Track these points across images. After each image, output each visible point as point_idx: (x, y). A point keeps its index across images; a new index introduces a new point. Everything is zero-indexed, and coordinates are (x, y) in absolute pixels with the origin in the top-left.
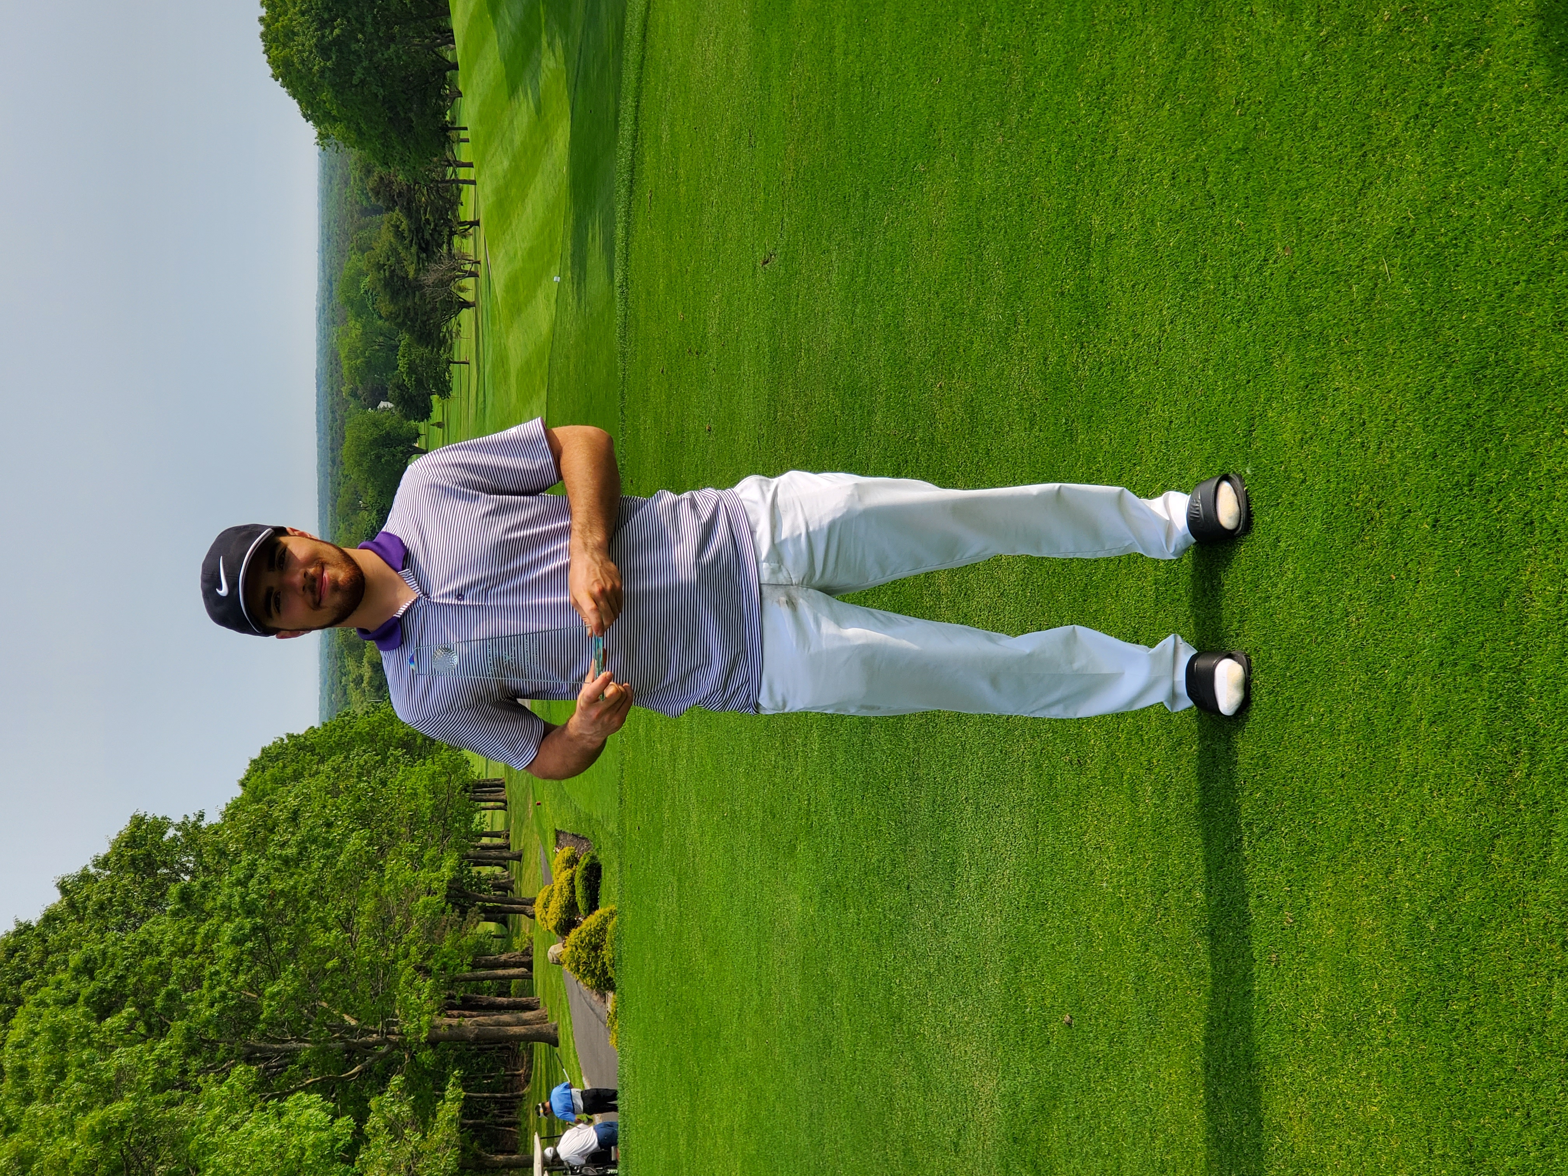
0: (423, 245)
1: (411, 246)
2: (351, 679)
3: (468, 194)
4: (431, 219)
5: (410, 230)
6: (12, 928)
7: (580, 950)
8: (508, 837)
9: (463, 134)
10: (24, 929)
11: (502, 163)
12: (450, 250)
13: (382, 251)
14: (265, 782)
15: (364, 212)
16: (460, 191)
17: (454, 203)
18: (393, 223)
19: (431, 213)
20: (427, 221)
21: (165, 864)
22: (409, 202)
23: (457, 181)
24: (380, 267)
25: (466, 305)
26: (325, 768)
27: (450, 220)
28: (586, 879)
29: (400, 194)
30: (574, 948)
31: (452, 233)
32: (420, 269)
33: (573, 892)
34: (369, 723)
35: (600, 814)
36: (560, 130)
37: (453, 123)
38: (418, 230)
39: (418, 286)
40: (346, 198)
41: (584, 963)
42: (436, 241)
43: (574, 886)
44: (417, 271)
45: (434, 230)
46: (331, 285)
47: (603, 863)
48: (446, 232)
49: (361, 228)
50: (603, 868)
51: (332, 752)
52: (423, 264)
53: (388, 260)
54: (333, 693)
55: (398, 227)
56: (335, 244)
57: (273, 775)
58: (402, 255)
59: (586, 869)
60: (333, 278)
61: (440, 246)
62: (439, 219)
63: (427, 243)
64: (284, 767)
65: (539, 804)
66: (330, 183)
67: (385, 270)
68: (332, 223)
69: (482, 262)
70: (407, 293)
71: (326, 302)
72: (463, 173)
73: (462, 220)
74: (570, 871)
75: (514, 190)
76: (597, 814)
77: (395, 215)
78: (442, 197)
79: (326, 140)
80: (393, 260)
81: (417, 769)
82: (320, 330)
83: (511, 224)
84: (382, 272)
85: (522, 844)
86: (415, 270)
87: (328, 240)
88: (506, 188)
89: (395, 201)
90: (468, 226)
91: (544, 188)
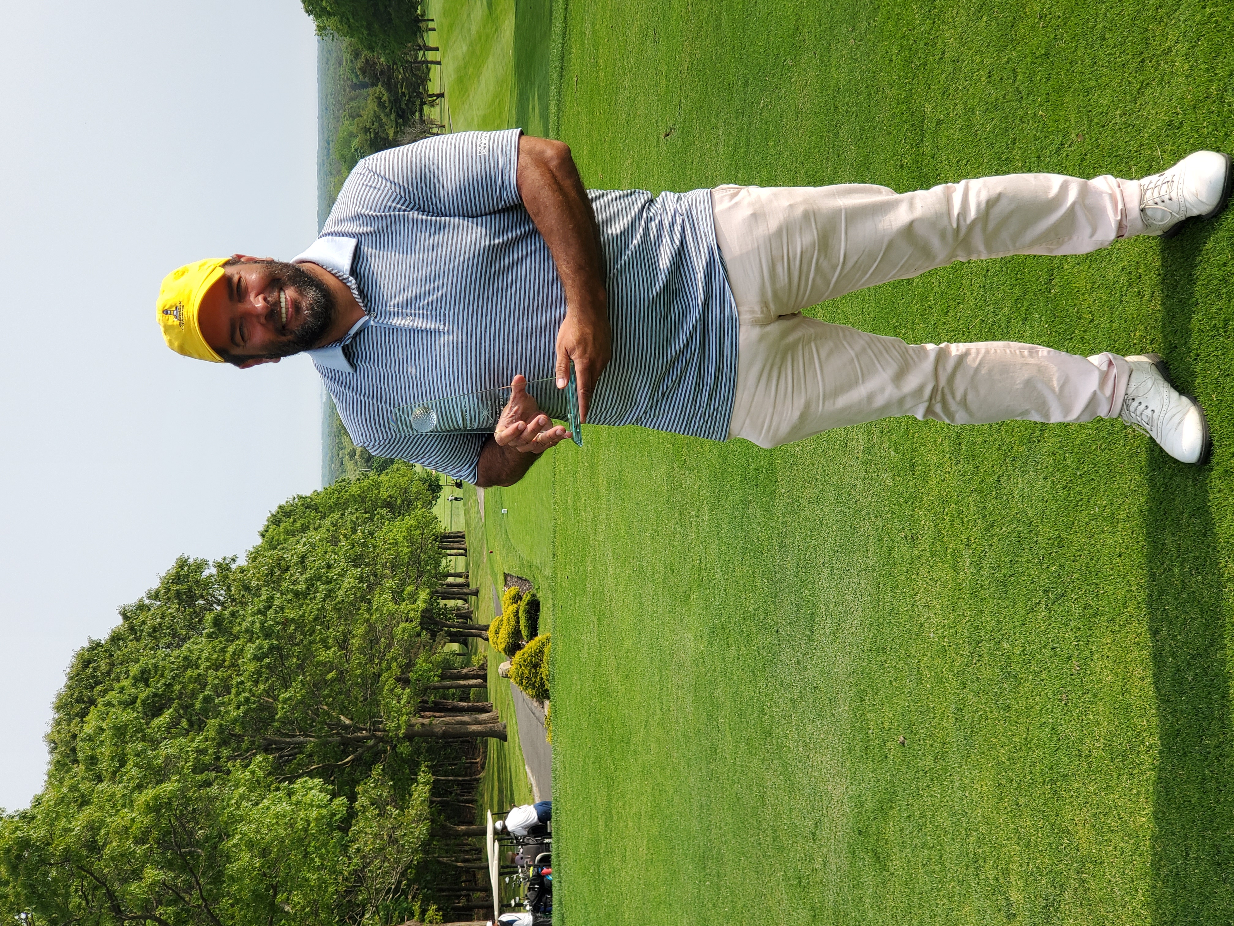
0: (400, 113)
1: (391, 114)
2: (346, 453)
3: (435, 72)
4: (406, 92)
5: (390, 101)
6: (86, 645)
7: (523, 668)
8: (467, 577)
9: (431, 25)
10: (95, 646)
11: (461, 47)
12: (421, 117)
13: (368, 117)
14: (279, 534)
15: (354, 87)
16: (429, 70)
17: (424, 79)
18: (376, 95)
19: (407, 87)
20: (403, 93)
21: (202, 597)
22: (390, 78)
23: (427, 62)
24: (367, 130)
26: (327, 522)
27: (421, 93)
28: (527, 612)
29: (382, 73)
30: (519, 666)
31: (423, 104)
32: (398, 132)
33: (518, 622)
34: (360, 488)
35: (538, 561)
36: (507, 22)
37: (423, 15)
38: (396, 101)
40: (340, 75)
41: (527, 677)
42: (411, 109)
43: (518, 618)
44: (396, 133)
45: (409, 101)
46: (328, 144)
47: (541, 600)
48: (418, 102)
49: (352, 99)
50: (541, 603)
51: (331, 510)
52: (400, 128)
53: (373, 125)
54: (332, 463)
55: (380, 98)
56: (332, 112)
57: (285, 528)
58: (384, 121)
59: (528, 604)
60: (330, 139)
61: (413, 114)
62: (413, 92)
63: (403, 111)
64: (295, 521)
65: (491, 552)
66: (327, 63)
67: (370, 133)
68: (329, 96)
69: (447, 126)
71: (325, 158)
72: (431, 56)
73: (431, 93)
74: (515, 606)
75: (471, 69)
76: (537, 562)
77: (378, 90)
78: (415, 75)
79: (324, 32)
80: (376, 124)
81: (398, 523)
82: (320, 181)
83: (469, 96)
84: (368, 134)
85: (478, 583)
86: (394, 133)
87: (326, 109)
88: (465, 68)
89: (378, 78)
90: (435, 98)
91: (495, 67)
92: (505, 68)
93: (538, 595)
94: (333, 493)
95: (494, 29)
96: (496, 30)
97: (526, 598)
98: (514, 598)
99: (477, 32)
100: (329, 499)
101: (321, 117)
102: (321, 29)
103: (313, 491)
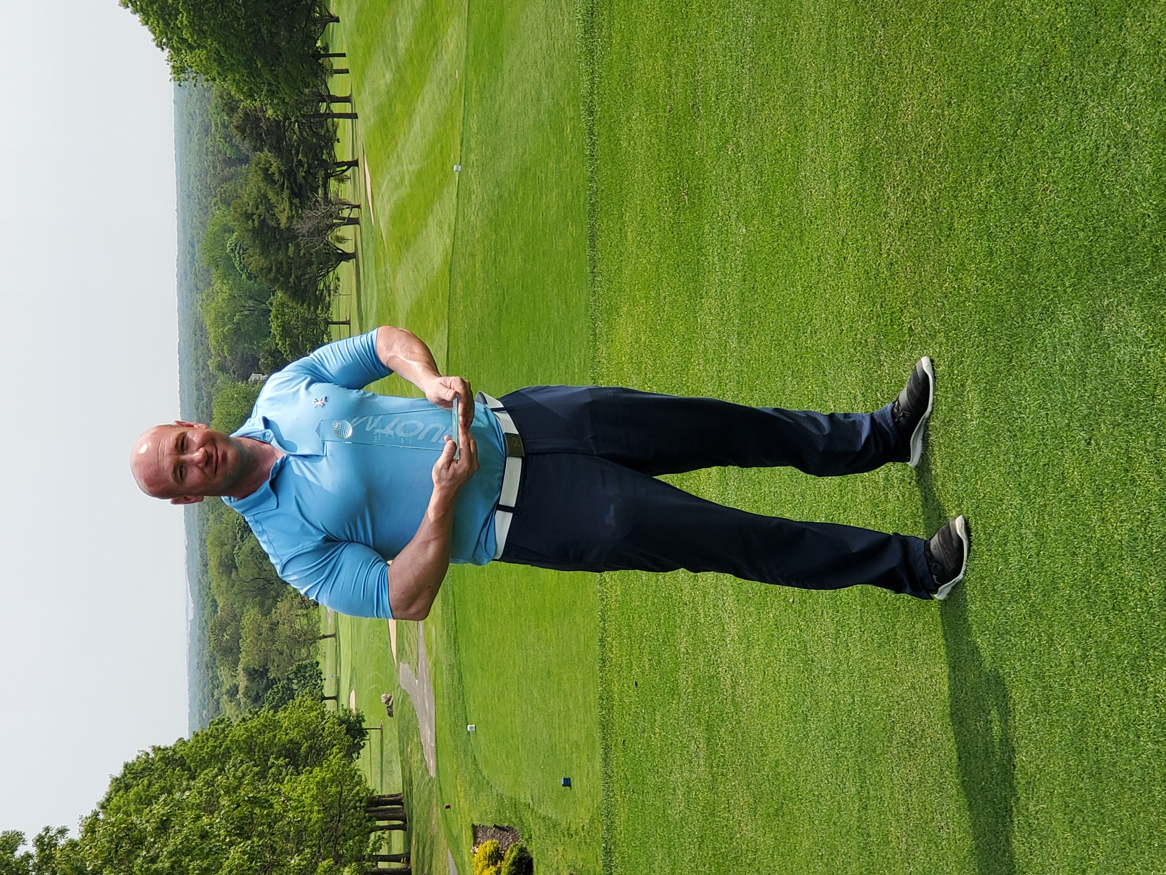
0: (296, 190)
1: (282, 190)
3: (344, 127)
4: (304, 160)
5: (281, 173)
9: (338, 63)
12: (326, 194)
13: (249, 199)
15: (229, 162)
16: (335, 127)
17: (330, 140)
18: (261, 166)
19: (306, 155)
20: (300, 162)
22: (280, 139)
23: (332, 117)
24: (249, 217)
25: (346, 257)
27: (325, 161)
29: (268, 132)
31: (327, 176)
32: (293, 217)
37: (325, 49)
38: (290, 173)
39: (290, 235)
40: (207, 148)
42: (311, 185)
44: (290, 218)
45: (308, 172)
46: (193, 247)
47: (534, 855)
48: (321, 174)
49: (225, 180)
50: (535, 861)
52: (297, 212)
53: (257, 209)
55: (267, 170)
56: (197, 201)
58: (272, 201)
59: (514, 864)
60: (196, 239)
61: (315, 190)
62: (314, 160)
63: (300, 187)
65: (448, 807)
66: (189, 132)
67: (253, 220)
68: (192, 178)
69: (363, 206)
70: (280, 245)
71: (188, 269)
72: (338, 108)
73: (339, 160)
74: (493, 869)
75: (399, 107)
77: (263, 157)
78: (316, 134)
79: (183, 75)
80: (262, 207)
82: (181, 300)
83: (396, 145)
84: (250, 222)
86: (288, 218)
87: (189, 197)
88: (390, 106)
89: (262, 140)
90: (345, 168)
91: (434, 99)
92: (449, 98)
93: (529, 849)
94: (207, 739)
95: (431, 43)
96: (435, 44)
97: (510, 855)
98: (491, 857)
99: (407, 50)
100: (202, 748)
101: (181, 209)
102: (179, 70)
103: (177, 739)
